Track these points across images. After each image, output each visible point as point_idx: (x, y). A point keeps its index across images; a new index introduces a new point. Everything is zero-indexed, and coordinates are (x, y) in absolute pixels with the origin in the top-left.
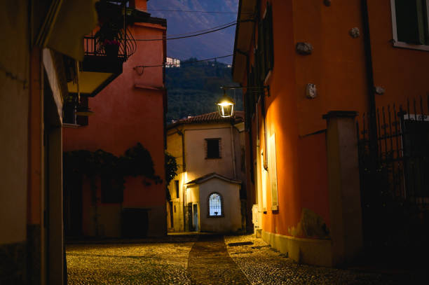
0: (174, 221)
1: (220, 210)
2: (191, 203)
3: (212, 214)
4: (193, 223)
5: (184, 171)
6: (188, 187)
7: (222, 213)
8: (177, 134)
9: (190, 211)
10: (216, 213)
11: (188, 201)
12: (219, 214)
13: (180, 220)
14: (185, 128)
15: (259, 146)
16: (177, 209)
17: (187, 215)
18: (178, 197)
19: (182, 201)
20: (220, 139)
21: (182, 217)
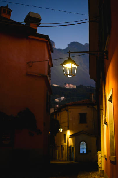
0: (63, 155)
1: (86, 150)
2: (71, 146)
3: (81, 152)
4: (72, 157)
5: (68, 129)
6: (70, 138)
7: (86, 152)
8: (65, 111)
9: (70, 150)
10: (84, 152)
11: (70, 145)
12: (85, 152)
13: (66, 154)
14: (69, 108)
15: (102, 109)
16: (65, 149)
17: (69, 152)
18: (65, 142)
19: (67, 145)
20: (86, 113)
21: (67, 153)
